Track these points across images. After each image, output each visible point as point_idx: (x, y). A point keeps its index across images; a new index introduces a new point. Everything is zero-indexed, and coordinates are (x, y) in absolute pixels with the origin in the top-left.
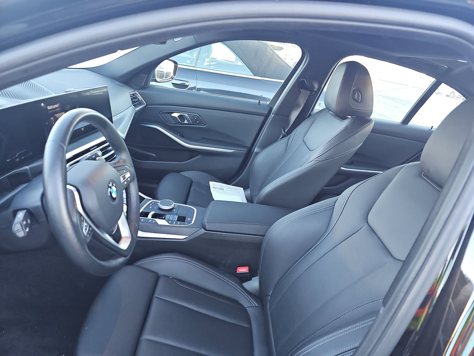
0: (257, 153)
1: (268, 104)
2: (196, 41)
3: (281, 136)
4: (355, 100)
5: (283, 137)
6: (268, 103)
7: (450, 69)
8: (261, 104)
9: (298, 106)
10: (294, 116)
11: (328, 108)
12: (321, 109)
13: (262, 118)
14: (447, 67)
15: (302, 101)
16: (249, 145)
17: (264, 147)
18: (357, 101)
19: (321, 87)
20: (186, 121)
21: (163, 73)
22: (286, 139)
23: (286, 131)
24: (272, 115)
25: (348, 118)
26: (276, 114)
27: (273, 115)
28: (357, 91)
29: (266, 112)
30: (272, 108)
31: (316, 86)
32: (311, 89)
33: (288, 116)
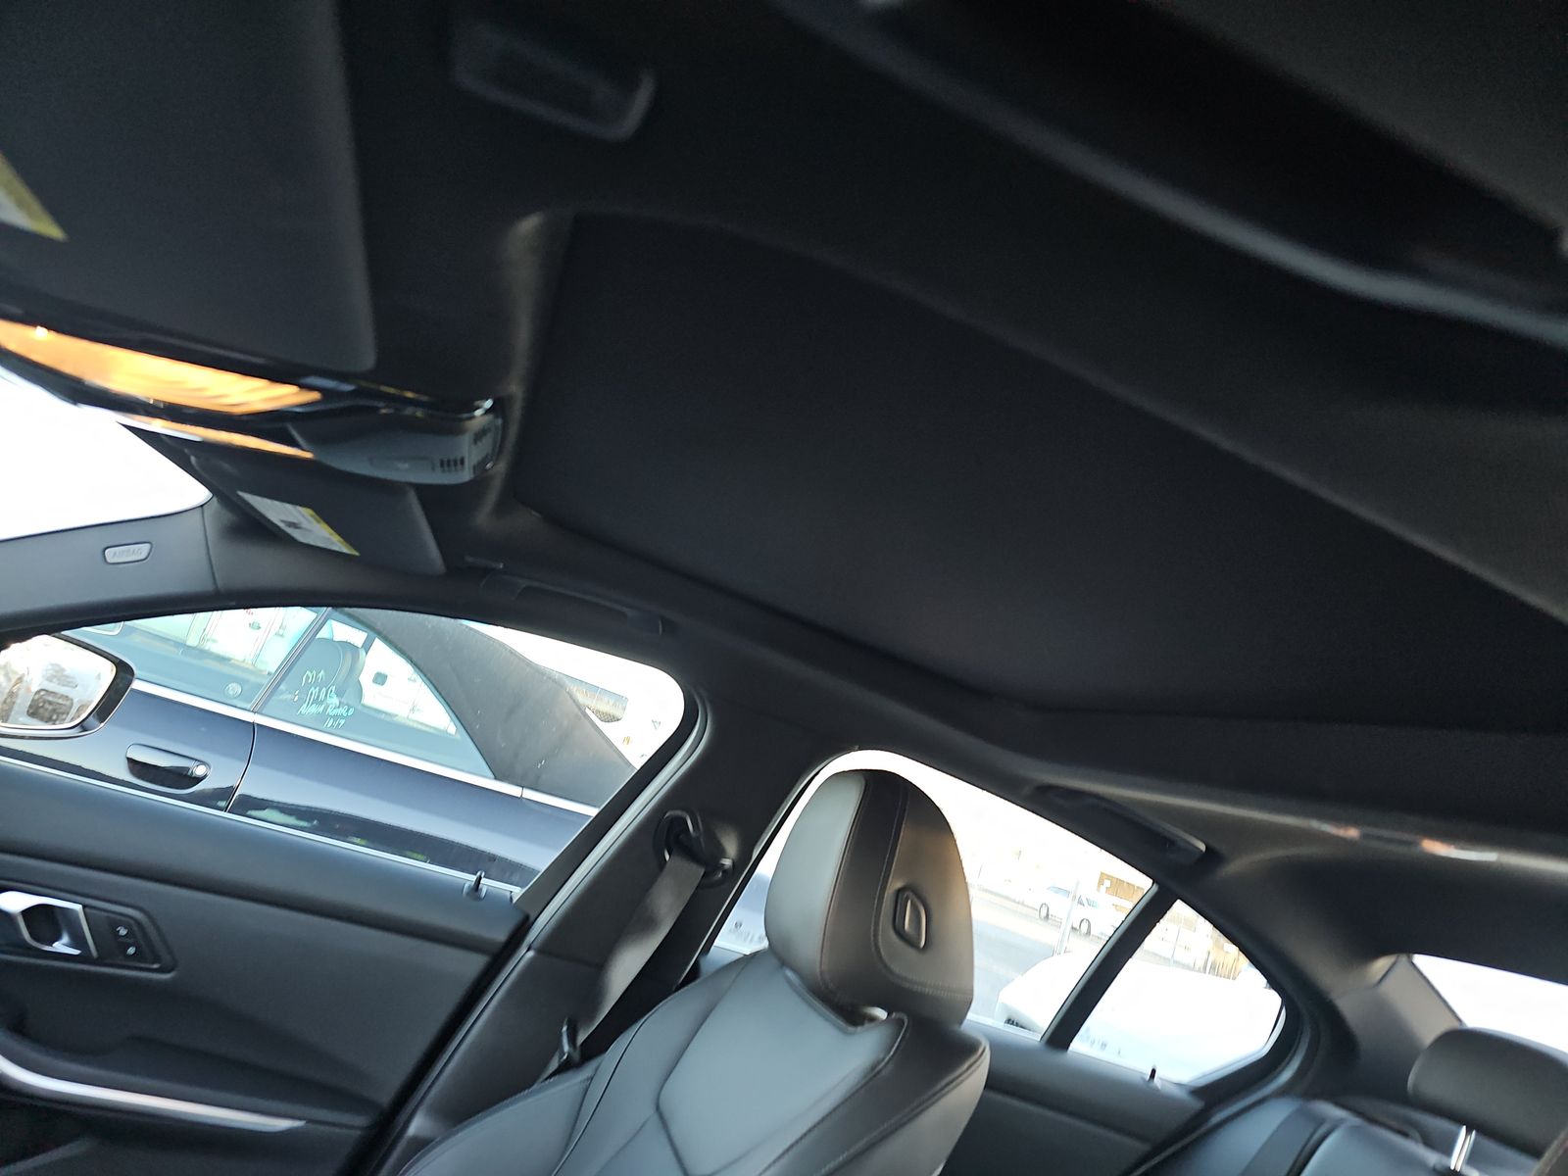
0: (421, 1145)
1: (514, 901)
2: (214, 578)
3: (554, 1065)
4: (900, 933)
5: (566, 1067)
6: (517, 892)
7: (1212, 857)
8: (483, 894)
9: (648, 924)
10: (627, 966)
11: (777, 955)
12: (747, 949)
13: (475, 963)
14: (1203, 847)
15: (667, 904)
16: (385, 1097)
17: (460, 1112)
18: (910, 941)
19: (751, 858)
20: (65, 939)
21: (68, 703)
22: (575, 1080)
23: (581, 1038)
24: (525, 955)
25: (873, 1019)
26: (545, 949)
27: (531, 954)
28: (911, 894)
29: (500, 935)
30: (532, 918)
31: (731, 847)
32: (709, 859)
33: (600, 966)
